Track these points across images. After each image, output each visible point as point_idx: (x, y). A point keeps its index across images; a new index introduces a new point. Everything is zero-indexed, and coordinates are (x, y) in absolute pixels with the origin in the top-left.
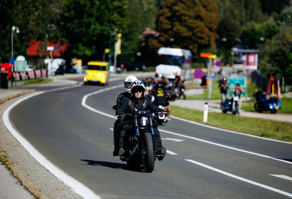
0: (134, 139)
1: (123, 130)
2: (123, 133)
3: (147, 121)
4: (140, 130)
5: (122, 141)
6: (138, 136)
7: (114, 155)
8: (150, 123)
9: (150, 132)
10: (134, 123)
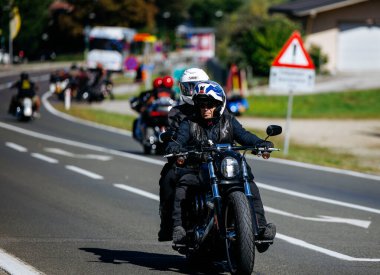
0: (206, 206)
1: (181, 185)
2: (181, 193)
3: (234, 166)
4: (220, 186)
5: (178, 209)
6: (215, 201)
7: (161, 240)
8: (242, 172)
9: (243, 190)
10: (206, 172)
